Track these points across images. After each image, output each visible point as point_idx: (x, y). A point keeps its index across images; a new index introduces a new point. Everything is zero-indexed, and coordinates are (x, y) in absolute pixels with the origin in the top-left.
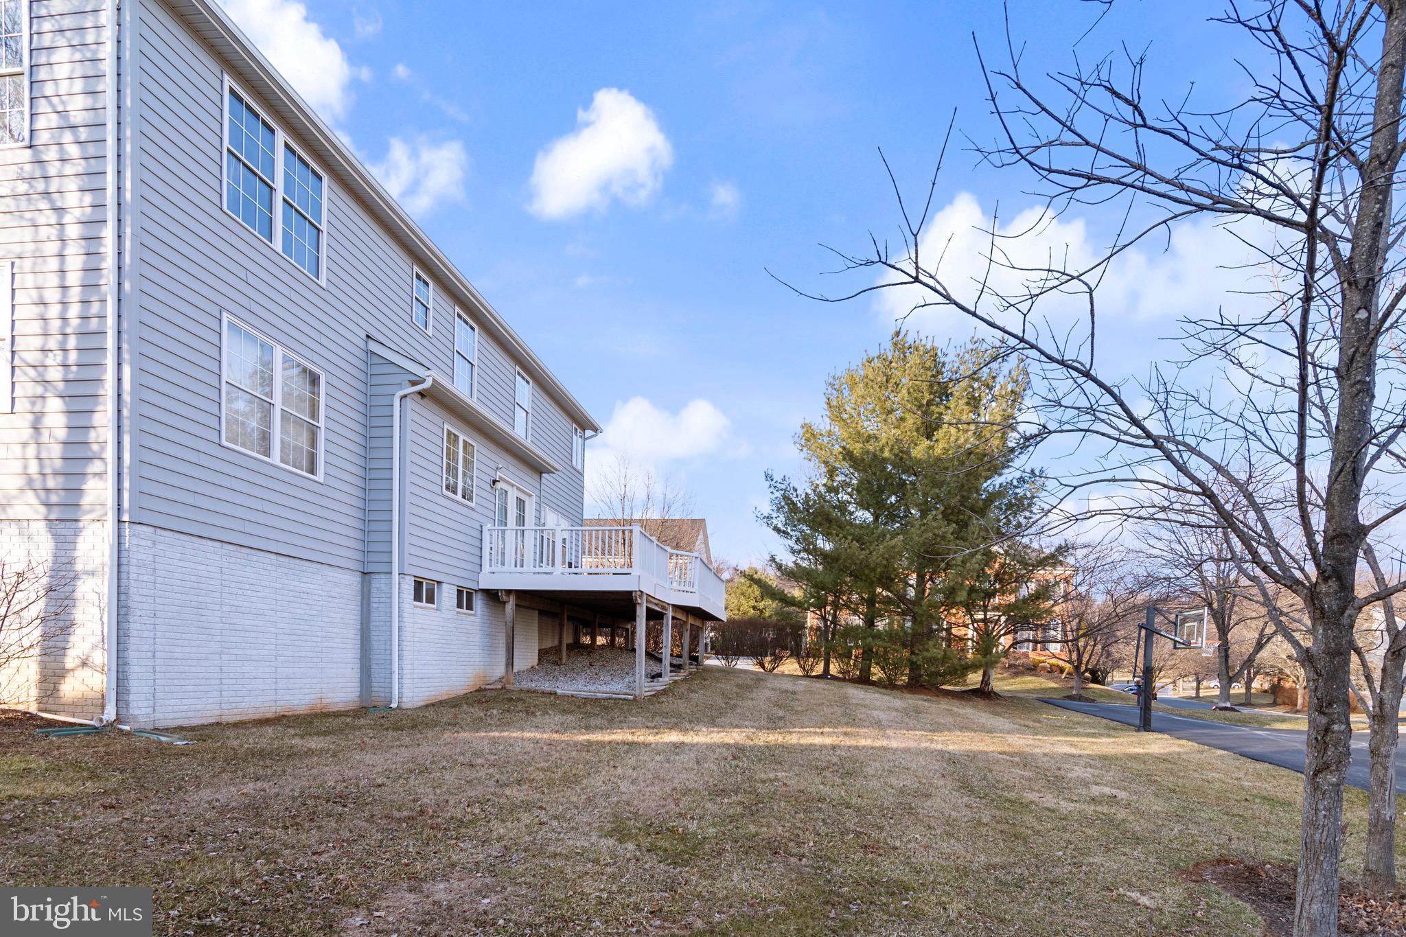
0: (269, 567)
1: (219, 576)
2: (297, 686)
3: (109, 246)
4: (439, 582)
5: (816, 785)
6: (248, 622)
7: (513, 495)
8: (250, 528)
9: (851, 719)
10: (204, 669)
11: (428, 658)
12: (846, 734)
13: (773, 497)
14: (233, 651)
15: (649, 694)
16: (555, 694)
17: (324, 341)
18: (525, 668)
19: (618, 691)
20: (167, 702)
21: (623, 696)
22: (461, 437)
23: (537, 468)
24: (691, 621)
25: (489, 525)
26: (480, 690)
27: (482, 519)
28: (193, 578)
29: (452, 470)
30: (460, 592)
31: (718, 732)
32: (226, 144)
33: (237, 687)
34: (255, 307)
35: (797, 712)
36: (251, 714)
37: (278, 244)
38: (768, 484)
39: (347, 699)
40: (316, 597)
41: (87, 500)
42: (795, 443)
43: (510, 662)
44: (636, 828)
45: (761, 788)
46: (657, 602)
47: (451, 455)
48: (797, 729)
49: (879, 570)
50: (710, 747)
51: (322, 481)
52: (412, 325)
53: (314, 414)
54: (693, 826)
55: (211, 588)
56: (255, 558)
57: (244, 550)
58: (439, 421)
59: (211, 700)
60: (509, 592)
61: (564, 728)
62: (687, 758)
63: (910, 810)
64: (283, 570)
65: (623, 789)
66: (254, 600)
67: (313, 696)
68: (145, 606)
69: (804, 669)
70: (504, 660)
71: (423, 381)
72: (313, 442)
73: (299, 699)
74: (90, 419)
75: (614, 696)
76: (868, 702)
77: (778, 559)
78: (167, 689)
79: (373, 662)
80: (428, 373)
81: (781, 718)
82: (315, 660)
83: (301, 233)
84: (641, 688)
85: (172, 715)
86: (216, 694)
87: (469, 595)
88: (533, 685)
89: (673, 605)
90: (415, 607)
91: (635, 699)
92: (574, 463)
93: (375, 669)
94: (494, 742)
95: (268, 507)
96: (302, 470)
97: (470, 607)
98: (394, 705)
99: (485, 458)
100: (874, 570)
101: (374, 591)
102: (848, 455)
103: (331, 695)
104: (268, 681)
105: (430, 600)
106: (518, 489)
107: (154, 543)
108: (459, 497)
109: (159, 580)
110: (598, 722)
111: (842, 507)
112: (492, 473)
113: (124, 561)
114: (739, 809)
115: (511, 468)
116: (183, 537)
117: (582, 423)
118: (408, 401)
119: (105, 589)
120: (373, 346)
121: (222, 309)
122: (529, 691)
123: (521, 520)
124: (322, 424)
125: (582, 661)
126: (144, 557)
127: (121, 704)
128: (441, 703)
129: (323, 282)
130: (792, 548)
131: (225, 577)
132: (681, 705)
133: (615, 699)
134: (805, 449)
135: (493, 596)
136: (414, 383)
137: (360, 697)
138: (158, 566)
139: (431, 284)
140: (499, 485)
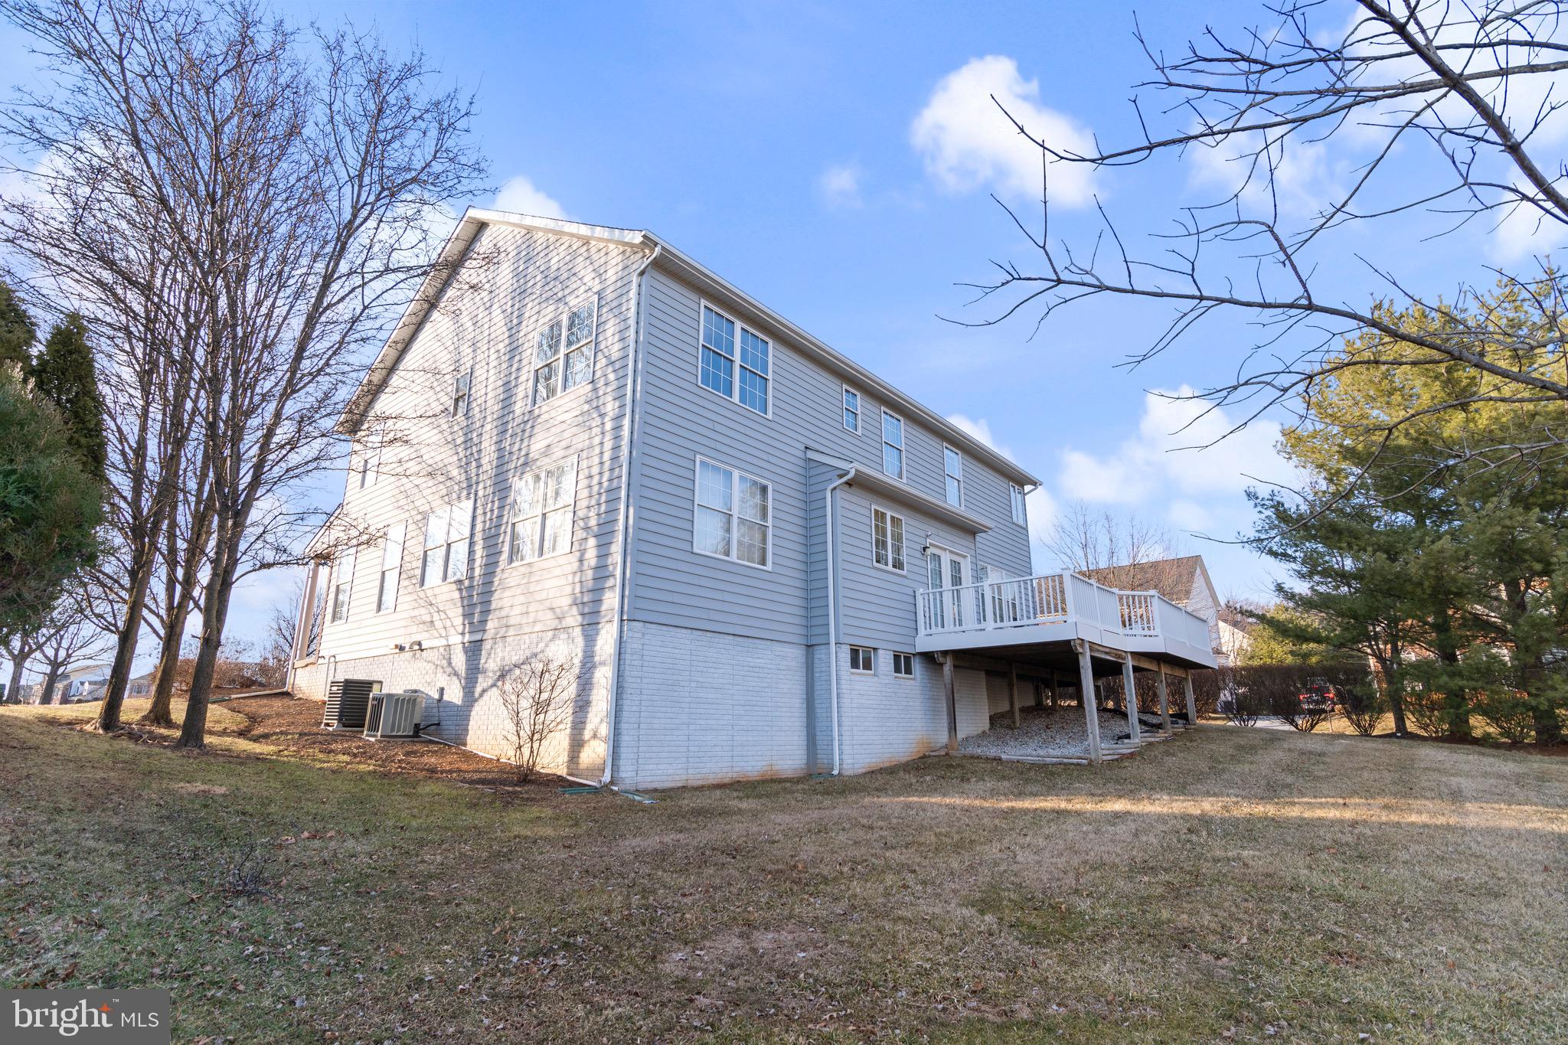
0: (727, 647)
1: (688, 657)
2: (750, 753)
3: (626, 432)
4: (875, 649)
5: (1297, 867)
6: (710, 696)
7: (946, 559)
8: (713, 616)
9: (1406, 787)
10: (675, 738)
11: (867, 724)
12: (1386, 807)
13: (1263, 516)
14: (698, 722)
15: (1109, 758)
16: (1000, 759)
17: (771, 459)
18: (975, 733)
19: (1070, 755)
20: (647, 767)
21: (1075, 761)
22: (889, 514)
23: (969, 530)
24: (1165, 670)
25: (921, 590)
26: (924, 757)
27: (914, 585)
28: (670, 661)
29: (881, 544)
30: (897, 657)
31: (1184, 801)
32: (701, 341)
33: (700, 754)
34: (719, 447)
35: (1316, 778)
36: (712, 779)
37: (736, 398)
38: (1252, 503)
39: (796, 766)
40: (766, 671)
41: (604, 607)
42: (1279, 452)
43: (953, 727)
44: (1010, 900)
45: (1206, 868)
46: (1107, 650)
47: (881, 531)
48: (1306, 800)
49: (1426, 584)
50: (1161, 818)
51: (770, 569)
52: (844, 431)
53: (764, 516)
54: (1084, 905)
55: (682, 668)
56: (716, 640)
57: (709, 634)
58: (866, 503)
59: (680, 766)
60: (945, 653)
61: (994, 793)
62: (1122, 830)
63: (1451, 913)
64: (739, 648)
65: (1019, 858)
66: (716, 675)
67: (765, 763)
68: (634, 685)
69: (1359, 726)
70: (946, 725)
71: (848, 473)
72: (764, 540)
73: (752, 765)
74: (609, 549)
75: (1065, 760)
76: (1448, 765)
77: (1286, 587)
78: (647, 755)
79: (818, 729)
80: (852, 465)
81: (1289, 786)
82: (767, 729)
83: (753, 386)
84: (1096, 750)
85: (650, 779)
86: (684, 760)
87: (907, 659)
88: (979, 751)
89: (1132, 653)
90: (852, 673)
91: (1090, 764)
92: (1015, 519)
93: (820, 737)
94: (908, 806)
95: (727, 597)
96: (753, 562)
97: (908, 671)
98: (835, 772)
99: (913, 529)
100: (1420, 584)
101: (816, 661)
102: (1349, 454)
103: (779, 762)
104: (727, 748)
105: (867, 666)
106: (951, 552)
107: (643, 634)
108: (890, 567)
109: (646, 664)
110: (1035, 788)
111: (1360, 513)
112: (922, 541)
113: (623, 650)
114: (1160, 890)
115: (941, 534)
116: (664, 628)
117: (1020, 480)
118: (838, 492)
119: (610, 674)
120: (811, 455)
121: (696, 452)
122: (972, 757)
123: (957, 580)
124: (770, 523)
125: (1039, 722)
126: (635, 646)
127: (615, 768)
128: (881, 771)
129: (770, 416)
130: (1299, 572)
131: (694, 658)
132: (1149, 771)
133: (1065, 764)
134: (1293, 456)
135: (930, 659)
136: (841, 476)
137: (807, 764)
138: (646, 653)
139: (859, 395)
140: (928, 551)
